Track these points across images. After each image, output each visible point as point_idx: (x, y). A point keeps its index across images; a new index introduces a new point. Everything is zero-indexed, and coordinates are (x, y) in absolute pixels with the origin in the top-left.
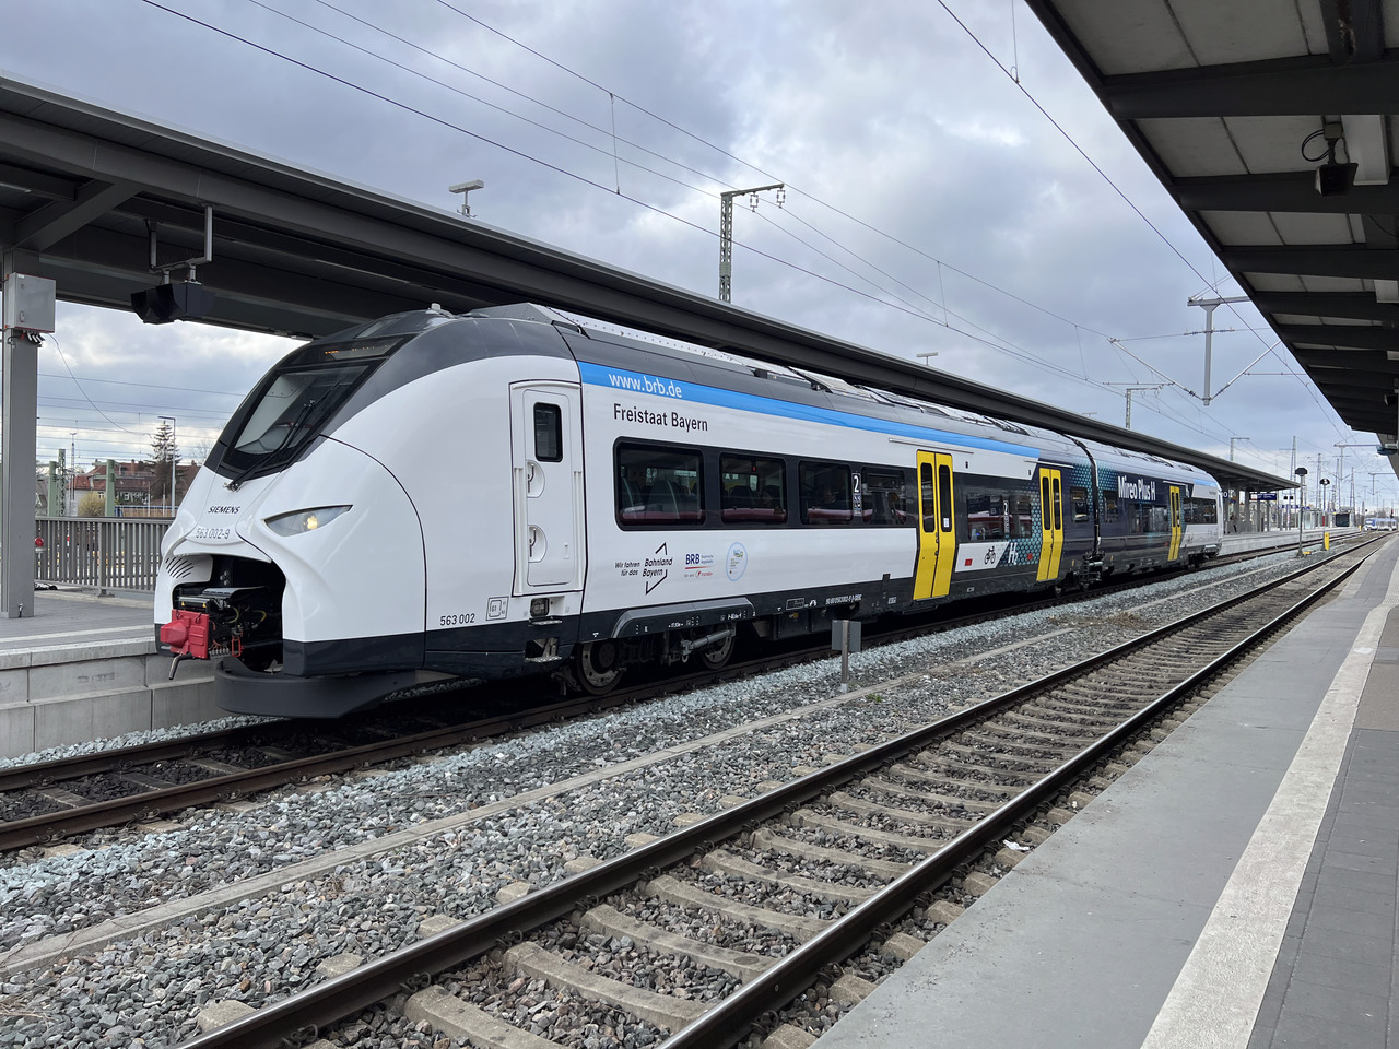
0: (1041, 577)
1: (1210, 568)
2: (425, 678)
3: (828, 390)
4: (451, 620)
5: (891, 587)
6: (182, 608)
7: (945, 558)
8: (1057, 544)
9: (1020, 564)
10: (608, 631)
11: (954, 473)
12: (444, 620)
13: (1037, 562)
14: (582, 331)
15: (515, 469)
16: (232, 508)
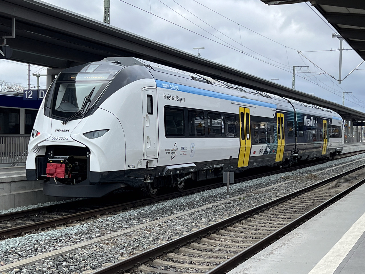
0: (277, 160)
2: (122, 186)
3: (212, 84)
4: (130, 166)
5: (232, 162)
6: (51, 162)
7: (248, 151)
8: (283, 146)
9: (270, 154)
10: (162, 173)
11: (250, 116)
12: (129, 166)
13: (276, 153)
14: (151, 68)
15: (143, 117)
16: (66, 130)
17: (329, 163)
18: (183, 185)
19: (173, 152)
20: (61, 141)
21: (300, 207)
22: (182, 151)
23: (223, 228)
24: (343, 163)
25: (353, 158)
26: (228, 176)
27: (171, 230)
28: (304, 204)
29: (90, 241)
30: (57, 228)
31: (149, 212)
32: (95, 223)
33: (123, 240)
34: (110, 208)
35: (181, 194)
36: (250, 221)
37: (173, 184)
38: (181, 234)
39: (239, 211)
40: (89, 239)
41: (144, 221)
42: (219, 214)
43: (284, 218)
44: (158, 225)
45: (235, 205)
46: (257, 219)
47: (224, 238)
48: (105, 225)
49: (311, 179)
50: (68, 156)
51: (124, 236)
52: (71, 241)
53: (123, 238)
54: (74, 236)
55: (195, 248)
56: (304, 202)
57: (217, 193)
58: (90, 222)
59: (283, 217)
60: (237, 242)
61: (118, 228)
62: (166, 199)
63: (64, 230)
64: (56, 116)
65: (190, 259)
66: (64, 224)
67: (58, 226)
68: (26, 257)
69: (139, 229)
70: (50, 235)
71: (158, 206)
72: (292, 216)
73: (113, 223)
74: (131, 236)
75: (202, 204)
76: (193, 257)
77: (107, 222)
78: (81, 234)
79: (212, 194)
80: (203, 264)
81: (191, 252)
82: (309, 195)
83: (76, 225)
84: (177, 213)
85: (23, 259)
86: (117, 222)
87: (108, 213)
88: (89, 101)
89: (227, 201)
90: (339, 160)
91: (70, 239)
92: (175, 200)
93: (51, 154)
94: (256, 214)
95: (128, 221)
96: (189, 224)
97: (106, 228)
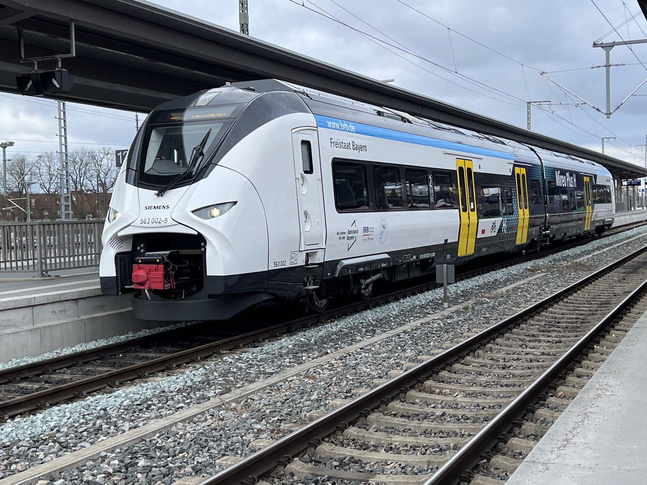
0: (518, 242)
1: (608, 236)
2: (265, 297)
3: (409, 122)
4: (278, 264)
5: (448, 248)
6: (140, 263)
7: (473, 229)
8: (526, 219)
9: (508, 233)
10: (333, 272)
11: (474, 172)
12: (275, 264)
13: (516, 231)
14: (307, 96)
15: (296, 179)
16: (163, 206)
17: (596, 243)
18: (370, 290)
19: (350, 236)
20: (155, 225)
21: (570, 318)
22: (365, 234)
23: (445, 366)
24: (617, 242)
25: (629, 233)
26: (444, 270)
27: (351, 375)
28: (577, 313)
29: (203, 406)
30: (149, 379)
31: (313, 340)
32: (218, 366)
33: (263, 401)
34: (248, 337)
35: (367, 305)
36: (491, 350)
37: (353, 289)
38: (369, 383)
39: (468, 331)
40: (201, 401)
41: (304, 358)
42: (434, 338)
43: (550, 342)
44: (328, 365)
45: (460, 321)
46: (501, 346)
47: (448, 389)
48: (235, 370)
49: (577, 270)
50: (169, 252)
51: (266, 391)
52: (168, 405)
53: (265, 396)
54: (175, 395)
55: (397, 412)
56: (576, 310)
57: (428, 299)
58: (211, 364)
59: (547, 339)
60: (474, 395)
61: (257, 374)
62: (344, 315)
63: (161, 382)
64: (145, 183)
65: (389, 439)
66: (163, 371)
67: (151, 375)
68: (74, 448)
69: (295, 375)
70: (132, 395)
71: (330, 329)
72: (562, 336)
73: (250, 364)
74: (279, 390)
75: (404, 321)
76: (395, 432)
77: (240, 363)
78: (188, 390)
79: (418, 303)
80: (414, 450)
81: (389, 423)
82: (580, 297)
83: (184, 371)
84: (362, 339)
85: (65, 453)
86: (258, 363)
87: (243, 346)
88: (202, 154)
89: (446, 313)
90: (610, 238)
91: (167, 401)
92: (357, 315)
93: (141, 248)
94: (498, 336)
95: (276, 360)
96: (383, 361)
97: (236, 375)
